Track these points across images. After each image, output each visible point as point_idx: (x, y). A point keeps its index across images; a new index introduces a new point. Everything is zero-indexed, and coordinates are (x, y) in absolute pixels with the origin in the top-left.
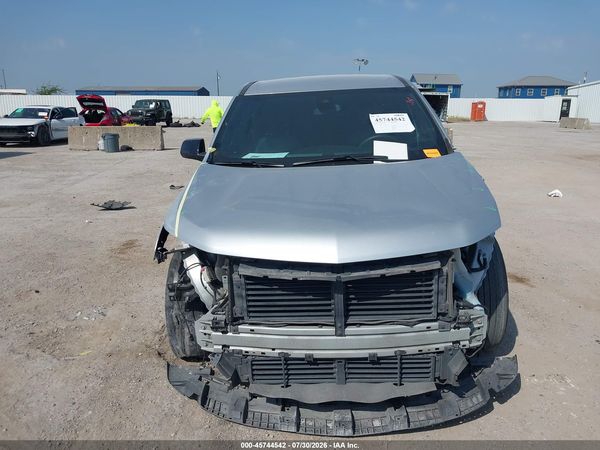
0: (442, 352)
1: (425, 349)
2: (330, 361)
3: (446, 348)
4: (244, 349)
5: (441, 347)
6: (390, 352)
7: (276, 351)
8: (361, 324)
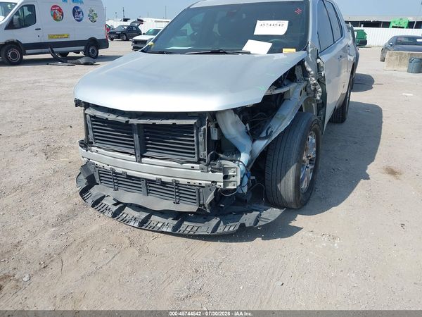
0: (203, 187)
1: (192, 182)
2: (139, 179)
3: (206, 184)
4: (96, 162)
5: (203, 183)
6: (169, 180)
7: (110, 166)
8: (152, 158)
